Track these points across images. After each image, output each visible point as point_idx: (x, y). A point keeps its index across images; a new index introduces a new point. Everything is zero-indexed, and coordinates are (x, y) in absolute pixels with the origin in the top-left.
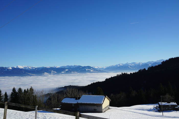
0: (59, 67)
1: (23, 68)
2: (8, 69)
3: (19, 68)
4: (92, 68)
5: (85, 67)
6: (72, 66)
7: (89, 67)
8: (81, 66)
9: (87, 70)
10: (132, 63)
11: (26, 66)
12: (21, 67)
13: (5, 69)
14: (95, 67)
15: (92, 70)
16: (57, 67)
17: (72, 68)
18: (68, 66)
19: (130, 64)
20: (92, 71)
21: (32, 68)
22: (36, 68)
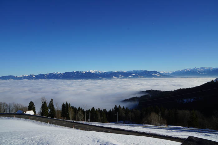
0: (126, 71)
1: (94, 72)
2: (82, 73)
3: (91, 73)
4: (158, 72)
5: (151, 72)
6: (138, 71)
7: (155, 72)
8: (147, 71)
9: (153, 74)
10: (201, 68)
11: (97, 71)
12: (92, 71)
13: (80, 73)
14: (161, 72)
15: (158, 74)
16: (124, 72)
17: (138, 72)
18: (134, 71)
19: (199, 69)
20: (158, 76)
21: (102, 72)
22: (105, 73)
